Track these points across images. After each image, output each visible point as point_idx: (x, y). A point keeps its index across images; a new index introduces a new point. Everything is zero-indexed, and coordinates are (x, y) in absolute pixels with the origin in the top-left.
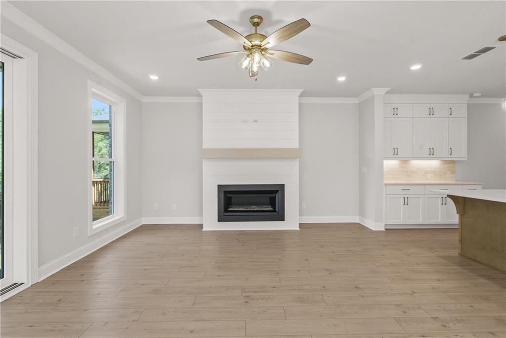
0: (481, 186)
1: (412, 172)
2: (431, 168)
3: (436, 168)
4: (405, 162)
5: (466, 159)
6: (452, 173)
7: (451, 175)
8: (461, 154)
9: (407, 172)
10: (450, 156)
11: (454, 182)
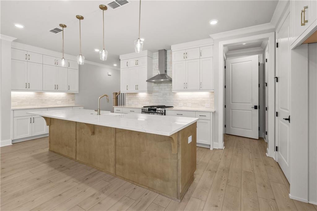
0: (83, 107)
1: (46, 100)
2: (60, 97)
3: (63, 97)
4: (40, 93)
5: (78, 92)
6: (72, 100)
7: (72, 102)
8: (75, 89)
9: (42, 100)
10: (68, 90)
11: (74, 105)
